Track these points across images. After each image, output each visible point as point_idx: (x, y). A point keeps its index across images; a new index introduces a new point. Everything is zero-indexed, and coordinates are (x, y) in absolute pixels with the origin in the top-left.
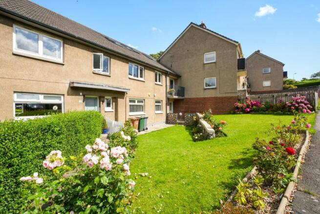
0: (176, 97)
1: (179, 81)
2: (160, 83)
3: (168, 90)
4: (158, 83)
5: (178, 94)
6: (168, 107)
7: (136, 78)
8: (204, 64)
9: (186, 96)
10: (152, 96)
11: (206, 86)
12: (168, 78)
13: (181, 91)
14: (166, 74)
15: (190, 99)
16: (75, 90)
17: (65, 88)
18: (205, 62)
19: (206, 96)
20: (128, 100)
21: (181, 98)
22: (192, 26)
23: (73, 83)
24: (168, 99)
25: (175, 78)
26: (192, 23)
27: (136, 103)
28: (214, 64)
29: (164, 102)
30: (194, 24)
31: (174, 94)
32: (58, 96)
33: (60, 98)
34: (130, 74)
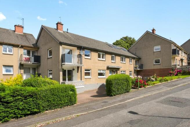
0: (139, 69)
1: (140, 61)
2: (131, 63)
3: (135, 66)
4: (130, 63)
5: (140, 68)
6: (135, 74)
7: (123, 62)
8: (154, 52)
9: (144, 69)
10: (128, 69)
11: (155, 63)
12: (135, 60)
13: (141, 66)
14: (134, 58)
15: (146, 70)
16: (108, 68)
17: (106, 68)
18: (155, 51)
19: (155, 68)
20: (120, 71)
21: (141, 69)
22: (147, 32)
23: (108, 66)
24: (135, 70)
25: (138, 60)
26: (147, 31)
27: (123, 73)
28: (159, 52)
29: (133, 72)
30: (149, 31)
31: (138, 68)
32: (103, 70)
33: (104, 71)
34: (121, 61)
